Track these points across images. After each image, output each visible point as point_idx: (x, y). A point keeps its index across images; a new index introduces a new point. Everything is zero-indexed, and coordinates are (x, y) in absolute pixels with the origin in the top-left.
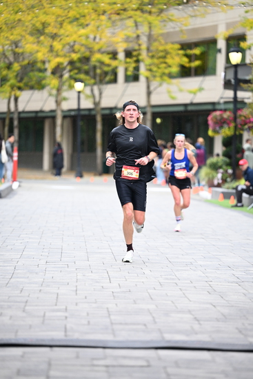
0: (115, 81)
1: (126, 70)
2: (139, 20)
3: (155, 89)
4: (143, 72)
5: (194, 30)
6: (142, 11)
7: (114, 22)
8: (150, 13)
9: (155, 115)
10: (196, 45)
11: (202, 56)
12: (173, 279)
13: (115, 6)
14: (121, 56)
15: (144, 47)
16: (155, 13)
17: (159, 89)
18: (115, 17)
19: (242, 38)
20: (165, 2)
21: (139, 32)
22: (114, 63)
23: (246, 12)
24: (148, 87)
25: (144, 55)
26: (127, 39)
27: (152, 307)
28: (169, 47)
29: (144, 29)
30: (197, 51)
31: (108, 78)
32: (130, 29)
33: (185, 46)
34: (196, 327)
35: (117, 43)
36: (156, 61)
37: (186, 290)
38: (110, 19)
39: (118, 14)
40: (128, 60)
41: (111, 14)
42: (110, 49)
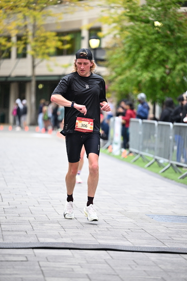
0: (9, 57)
1: (17, 49)
2: (27, 14)
3: (38, 63)
4: (30, 51)
5: (66, 23)
6: (30, 8)
7: (8, 15)
8: (34, 9)
9: (38, 83)
10: (67, 33)
11: (72, 42)
12: (48, 199)
13: (9, 3)
14: (14, 39)
15: (30, 33)
16: (38, 10)
17: (41, 64)
18: (9, 11)
19: (99, 29)
20: (45, 1)
21: (27, 22)
22: (9, 45)
23: (102, 11)
24: (33, 62)
25: (30, 39)
26: (18, 28)
27: (32, 219)
28: (48, 34)
29: (30, 21)
30: (68, 38)
31: (4, 55)
32: (20, 20)
33: (60, 34)
34: (62, 233)
35: (11, 30)
36: (39, 44)
37: (56, 207)
38: (5, 12)
39: (12, 9)
40: (19, 42)
41: (6, 9)
42: (6, 34)
